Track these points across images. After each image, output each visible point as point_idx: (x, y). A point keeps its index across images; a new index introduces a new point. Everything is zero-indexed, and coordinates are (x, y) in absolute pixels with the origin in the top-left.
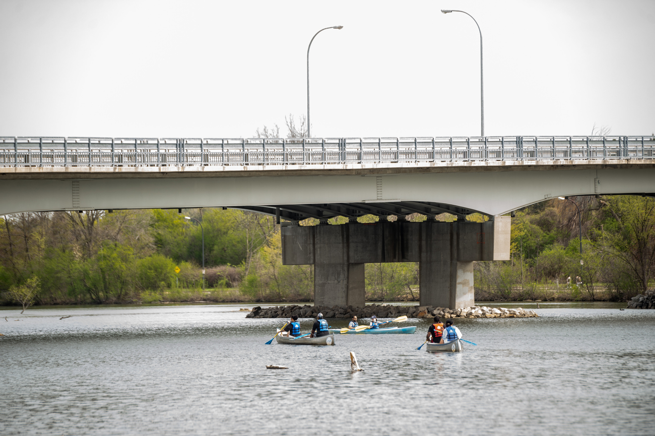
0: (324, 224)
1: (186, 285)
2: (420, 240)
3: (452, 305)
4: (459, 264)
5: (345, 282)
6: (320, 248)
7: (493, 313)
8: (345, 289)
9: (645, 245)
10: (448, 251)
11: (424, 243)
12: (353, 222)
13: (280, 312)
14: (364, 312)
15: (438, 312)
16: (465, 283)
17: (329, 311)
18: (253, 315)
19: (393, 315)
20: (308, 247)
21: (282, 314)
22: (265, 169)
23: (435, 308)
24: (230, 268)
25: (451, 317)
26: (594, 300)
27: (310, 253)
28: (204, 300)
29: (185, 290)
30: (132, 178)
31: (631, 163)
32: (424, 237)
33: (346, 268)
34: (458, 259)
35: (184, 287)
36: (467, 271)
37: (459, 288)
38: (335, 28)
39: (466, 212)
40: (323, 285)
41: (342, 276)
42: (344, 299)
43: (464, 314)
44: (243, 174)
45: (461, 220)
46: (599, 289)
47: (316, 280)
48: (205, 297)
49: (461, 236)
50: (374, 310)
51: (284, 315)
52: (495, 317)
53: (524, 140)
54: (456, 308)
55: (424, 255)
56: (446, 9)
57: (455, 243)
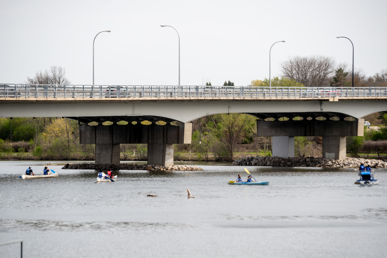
0: (100, 125)
1: (4, 151)
2: (148, 133)
3: (163, 164)
4: (167, 145)
5: (111, 153)
6: (99, 136)
7: (183, 168)
8: (110, 156)
9: (233, 135)
10: (162, 139)
11: (150, 135)
12: (115, 124)
13: (79, 167)
14: (120, 167)
15: (157, 167)
16: (169, 154)
17: (103, 166)
18: (65, 168)
19: (135, 169)
20: (93, 136)
21: (80, 167)
22: (84, 100)
23: (155, 165)
24: (24, 142)
25: (163, 170)
26: (208, 161)
27: (93, 139)
28: (14, 158)
29: (3, 153)
30: (23, 103)
31: (245, 99)
32: (150, 132)
33: (111, 146)
34: (167, 143)
35: (3, 152)
36: (171, 148)
37: (167, 156)
38: (107, 31)
39: (171, 121)
40: (100, 154)
41: (109, 150)
42: (110, 161)
43: (169, 168)
44: (73, 102)
45: (168, 124)
46: (211, 156)
47: (96, 151)
48: (14, 157)
49: (168, 132)
50: (126, 166)
51: (81, 168)
52: (184, 170)
53: (199, 87)
54: (165, 166)
55: (150, 140)
56: (163, 25)
57: (165, 135)
